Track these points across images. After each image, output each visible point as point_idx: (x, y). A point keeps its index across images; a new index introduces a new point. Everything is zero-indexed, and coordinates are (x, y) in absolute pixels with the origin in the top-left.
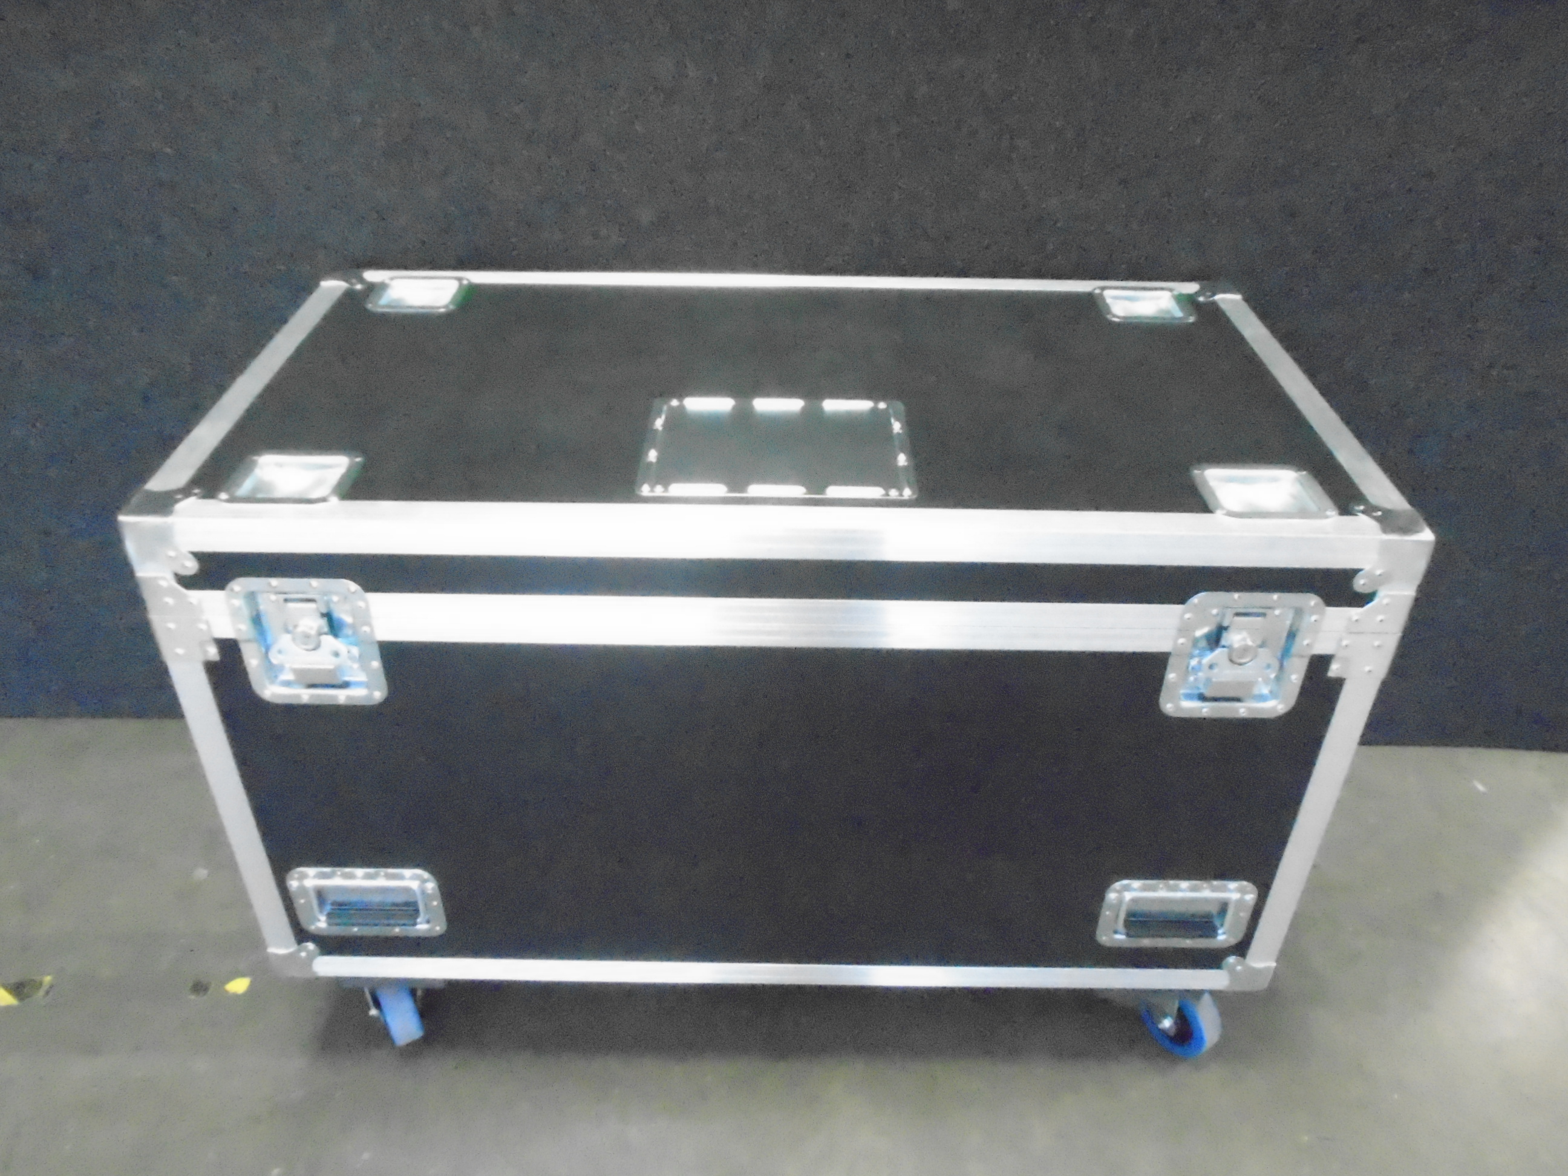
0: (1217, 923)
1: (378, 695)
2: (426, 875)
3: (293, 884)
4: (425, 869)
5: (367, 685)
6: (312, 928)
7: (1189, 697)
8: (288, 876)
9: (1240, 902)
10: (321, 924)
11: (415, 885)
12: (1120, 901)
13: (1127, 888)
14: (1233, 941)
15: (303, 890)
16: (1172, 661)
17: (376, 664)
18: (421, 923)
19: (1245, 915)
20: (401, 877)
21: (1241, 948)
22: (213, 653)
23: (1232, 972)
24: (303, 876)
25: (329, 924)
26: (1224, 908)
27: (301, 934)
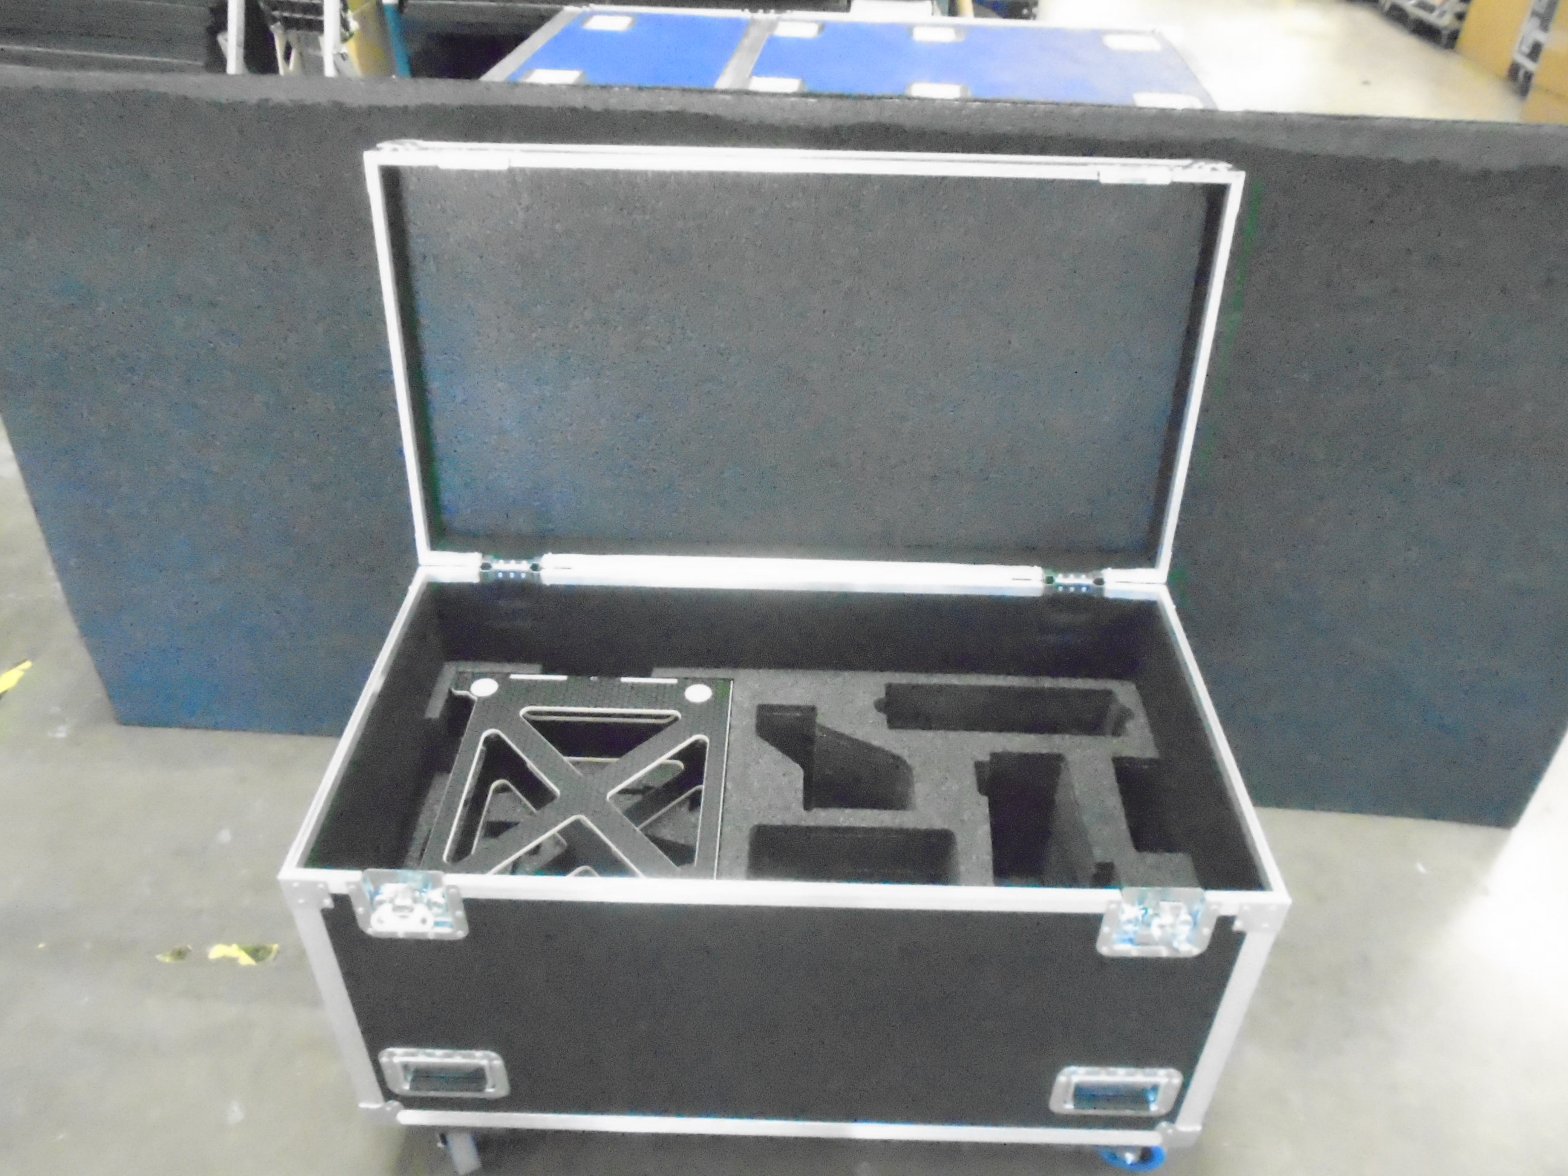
0: (1151, 1098)
1: (461, 934)
2: (493, 1055)
3: (384, 1059)
4: (494, 1050)
5: (451, 926)
6: (397, 1091)
7: (1124, 941)
8: (379, 1055)
9: (1169, 1085)
10: (405, 1087)
11: (484, 1063)
12: (1068, 1084)
13: (1074, 1073)
14: (1164, 1111)
15: (393, 1065)
16: (1105, 920)
17: (460, 913)
18: (489, 1088)
19: (1173, 1095)
20: (474, 1057)
21: (1171, 1116)
22: (328, 903)
23: (1164, 1133)
24: (392, 1055)
25: (412, 1088)
26: (1155, 1088)
27: (388, 1095)
